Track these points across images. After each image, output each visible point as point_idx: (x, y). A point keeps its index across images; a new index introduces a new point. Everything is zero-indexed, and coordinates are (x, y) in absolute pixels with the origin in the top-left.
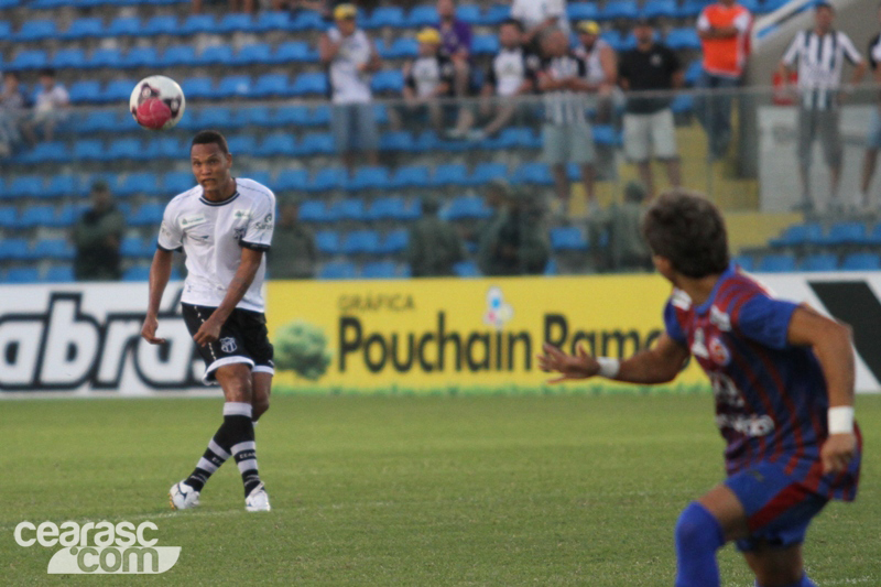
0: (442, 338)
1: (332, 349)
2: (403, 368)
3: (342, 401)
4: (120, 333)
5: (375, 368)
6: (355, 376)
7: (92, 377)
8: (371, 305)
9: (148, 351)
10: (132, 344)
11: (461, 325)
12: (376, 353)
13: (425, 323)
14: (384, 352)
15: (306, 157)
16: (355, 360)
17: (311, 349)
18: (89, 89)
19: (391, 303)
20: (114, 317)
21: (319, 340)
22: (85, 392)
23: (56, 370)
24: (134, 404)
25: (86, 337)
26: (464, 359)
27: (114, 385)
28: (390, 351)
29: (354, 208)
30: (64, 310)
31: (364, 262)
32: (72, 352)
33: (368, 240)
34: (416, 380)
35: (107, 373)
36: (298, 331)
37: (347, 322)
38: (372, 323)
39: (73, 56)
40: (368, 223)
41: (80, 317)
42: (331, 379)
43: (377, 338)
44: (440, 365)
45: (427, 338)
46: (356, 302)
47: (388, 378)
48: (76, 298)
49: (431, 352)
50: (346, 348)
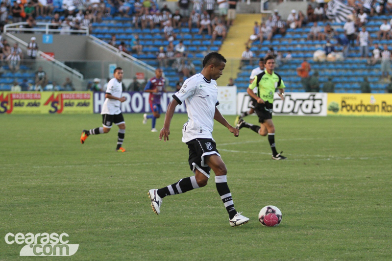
0: (362, 105)
1: (340, 107)
2: (354, 111)
3: (341, 117)
4: (298, 103)
5: (348, 111)
6: (344, 113)
7: (293, 111)
8: (348, 98)
9: (304, 106)
10: (301, 105)
11: (366, 103)
12: (348, 108)
13: (358, 102)
14: (350, 108)
15: (337, 69)
16: (344, 109)
17: (335, 107)
18: (295, 54)
19: (352, 98)
20: (297, 100)
21: (337, 105)
22: (291, 114)
23: (286, 110)
24: (301, 117)
25: (292, 103)
26: (366, 109)
27: (297, 113)
28: (351, 107)
29: (345, 79)
30: (287, 98)
31: (347, 90)
32: (289, 106)
33: (348, 86)
34: (356, 114)
35: (296, 110)
36: (333, 103)
37: (343, 102)
38: (348, 102)
39: (291, 48)
40: (348, 82)
41: (291, 99)
42: (340, 113)
43: (349, 105)
44: (361, 111)
45: (359, 105)
46: (345, 98)
47: (351, 113)
48: (290, 96)
49: (359, 108)
50: (343, 107)
